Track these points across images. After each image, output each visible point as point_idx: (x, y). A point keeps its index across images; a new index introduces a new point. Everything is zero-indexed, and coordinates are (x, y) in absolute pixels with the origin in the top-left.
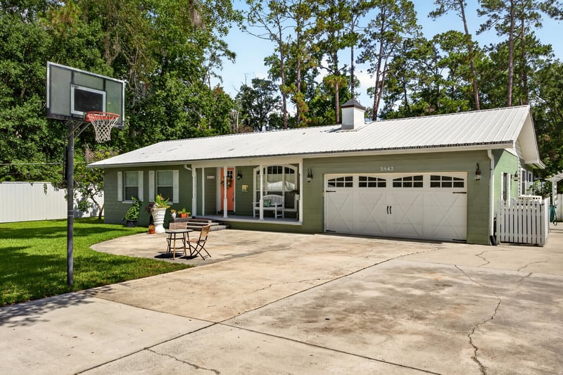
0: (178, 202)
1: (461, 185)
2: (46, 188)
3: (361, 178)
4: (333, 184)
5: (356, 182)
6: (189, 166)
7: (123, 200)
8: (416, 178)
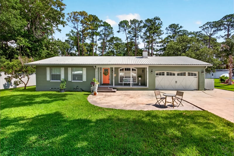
0: (86, 81)
1: (196, 75)
3: (167, 73)
4: (158, 75)
5: (165, 74)
6: (96, 66)
7: (50, 80)
8: (184, 73)
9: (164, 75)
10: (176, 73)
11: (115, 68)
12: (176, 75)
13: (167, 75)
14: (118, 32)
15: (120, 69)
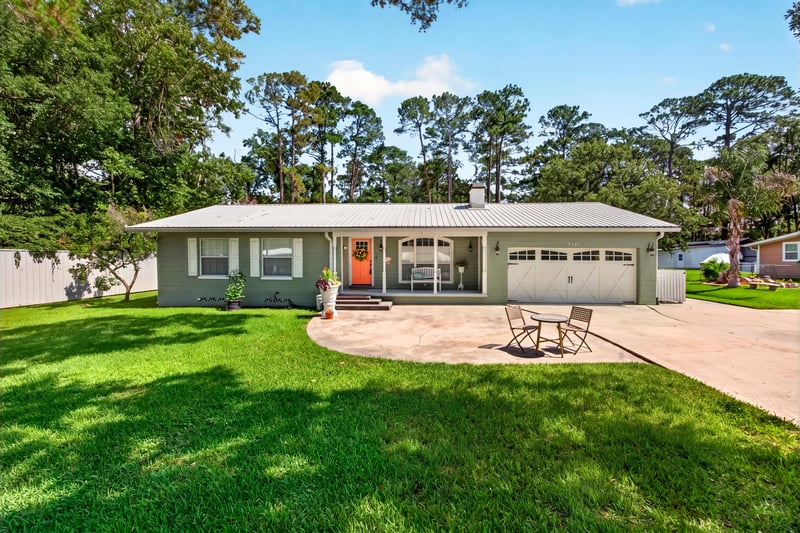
0: (301, 276)
1: (629, 259)
2: (17, 256)
3: (543, 252)
4: (515, 258)
5: (538, 255)
6: (330, 234)
7: (199, 275)
8: (593, 253)
9: (533, 258)
10: (570, 252)
11: (387, 238)
12: (570, 257)
13: (543, 258)
14: (399, 131)
15: (404, 240)
